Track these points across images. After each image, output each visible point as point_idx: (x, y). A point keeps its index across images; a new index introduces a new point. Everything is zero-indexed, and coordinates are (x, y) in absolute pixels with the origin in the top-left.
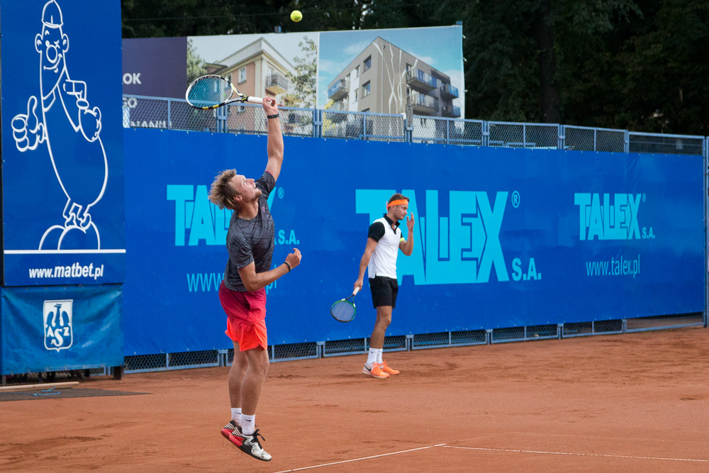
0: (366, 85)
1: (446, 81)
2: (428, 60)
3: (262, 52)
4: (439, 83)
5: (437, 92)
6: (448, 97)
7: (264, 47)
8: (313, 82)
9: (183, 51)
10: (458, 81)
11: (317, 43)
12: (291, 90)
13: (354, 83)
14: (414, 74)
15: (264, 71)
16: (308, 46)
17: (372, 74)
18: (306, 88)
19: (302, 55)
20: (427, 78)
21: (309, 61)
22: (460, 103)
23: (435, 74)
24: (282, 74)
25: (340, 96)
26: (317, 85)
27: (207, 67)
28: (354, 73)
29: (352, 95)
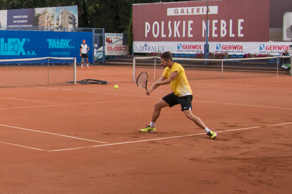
0: (62, 18)
1: (74, 17)
2: (72, 13)
3: (46, 11)
4: (73, 17)
5: (73, 19)
6: (75, 20)
7: (47, 10)
8: (54, 17)
9: (34, 11)
10: (77, 17)
11: (55, 9)
12: (51, 19)
13: (60, 17)
14: (70, 15)
15: (47, 15)
16: (53, 10)
17: (63, 16)
18: (53, 18)
19: (52, 12)
20: (72, 16)
21: (53, 13)
22: (77, 21)
23: (73, 16)
24: (49, 15)
25: (58, 20)
26: (55, 18)
27: (38, 14)
28: (60, 15)
29: (60, 20)
